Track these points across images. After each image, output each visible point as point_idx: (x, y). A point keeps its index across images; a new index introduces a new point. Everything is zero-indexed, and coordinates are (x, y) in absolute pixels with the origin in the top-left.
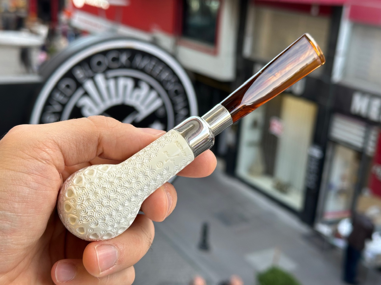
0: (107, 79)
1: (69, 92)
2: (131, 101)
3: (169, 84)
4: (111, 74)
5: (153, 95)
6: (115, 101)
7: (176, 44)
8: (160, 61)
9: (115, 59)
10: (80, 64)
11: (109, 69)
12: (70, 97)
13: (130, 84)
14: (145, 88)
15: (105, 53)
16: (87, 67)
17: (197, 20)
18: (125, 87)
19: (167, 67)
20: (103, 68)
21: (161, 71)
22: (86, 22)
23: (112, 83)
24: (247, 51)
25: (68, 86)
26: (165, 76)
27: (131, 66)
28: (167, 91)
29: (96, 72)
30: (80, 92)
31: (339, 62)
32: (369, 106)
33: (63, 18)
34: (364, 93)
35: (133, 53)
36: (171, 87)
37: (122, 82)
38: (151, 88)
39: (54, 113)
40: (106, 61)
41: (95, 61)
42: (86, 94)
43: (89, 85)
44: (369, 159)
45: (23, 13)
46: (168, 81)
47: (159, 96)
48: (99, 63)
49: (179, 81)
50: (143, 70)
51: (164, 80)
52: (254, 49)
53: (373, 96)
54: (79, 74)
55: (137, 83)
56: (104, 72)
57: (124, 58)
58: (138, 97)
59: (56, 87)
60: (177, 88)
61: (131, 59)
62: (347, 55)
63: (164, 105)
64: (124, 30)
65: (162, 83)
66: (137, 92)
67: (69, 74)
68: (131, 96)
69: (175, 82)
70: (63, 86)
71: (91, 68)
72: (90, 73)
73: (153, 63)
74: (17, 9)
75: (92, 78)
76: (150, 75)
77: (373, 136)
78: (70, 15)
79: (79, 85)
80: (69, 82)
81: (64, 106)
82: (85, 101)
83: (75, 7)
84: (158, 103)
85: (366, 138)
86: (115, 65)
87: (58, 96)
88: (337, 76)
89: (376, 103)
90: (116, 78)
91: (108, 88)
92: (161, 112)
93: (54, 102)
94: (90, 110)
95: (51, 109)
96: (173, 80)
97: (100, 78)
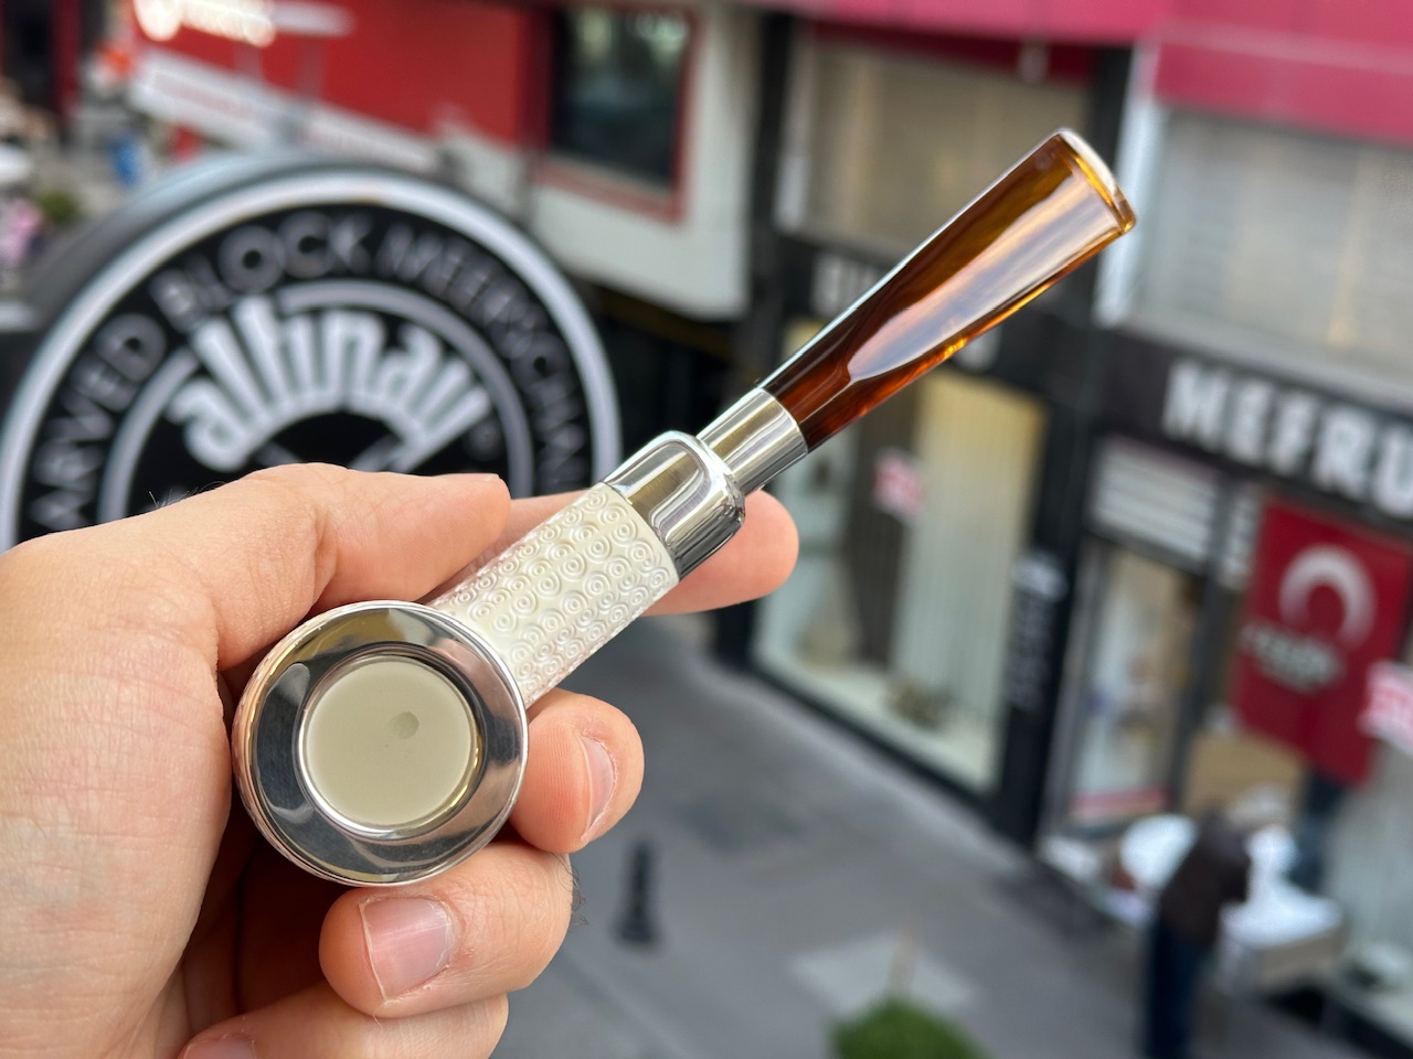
0: (281, 316)
1: (137, 365)
2: (374, 399)
3: (512, 335)
4: (297, 298)
5: (456, 375)
6: (315, 399)
7: (529, 180)
8: (479, 251)
9: (311, 245)
10: (177, 264)
11: (289, 279)
12: (142, 385)
13: (369, 335)
14: (425, 352)
15: (273, 221)
16: (205, 272)
17: (603, 91)
18: (351, 347)
19: (506, 272)
20: (268, 275)
21: (484, 287)
22: (185, 93)
23: (300, 333)
24: (792, 207)
25: (133, 345)
26: (500, 305)
27: (371, 269)
28: (507, 363)
29: (240, 293)
30: (180, 367)
32: (1229, 411)
33: (100, 76)
34: (1209, 363)
35: (380, 221)
36: (522, 347)
37: (338, 329)
38: (449, 350)
39: (82, 445)
40: (279, 250)
41: (237, 250)
42: (203, 372)
43: (214, 342)
44: (1230, 599)
46: (510, 326)
47: (477, 379)
48: (253, 260)
49: (550, 326)
50: (416, 286)
51: (495, 322)
52: (817, 199)
53: (1241, 372)
54: (178, 298)
55: (394, 333)
56: (271, 292)
57: (346, 241)
58: (398, 384)
59: (89, 349)
60: (544, 349)
61: (372, 243)
63: (494, 414)
64: (334, 129)
65: (486, 332)
66: (394, 367)
67: (139, 300)
68: (372, 382)
69: (537, 328)
70: (115, 342)
71: (220, 276)
72: (218, 294)
73: (455, 258)
75: (226, 315)
76: (447, 303)
77: (1244, 519)
78: (124, 65)
79: (177, 339)
80: (137, 327)
81: (118, 418)
83: (142, 38)
84: (473, 407)
85: (1219, 525)
86: (313, 264)
87: (97, 383)
88: (1114, 302)
89: (1255, 397)
90: (316, 313)
92: (485, 439)
93: (80, 405)
94: (220, 433)
95: (70, 431)
96: (529, 323)
97: (254, 316)
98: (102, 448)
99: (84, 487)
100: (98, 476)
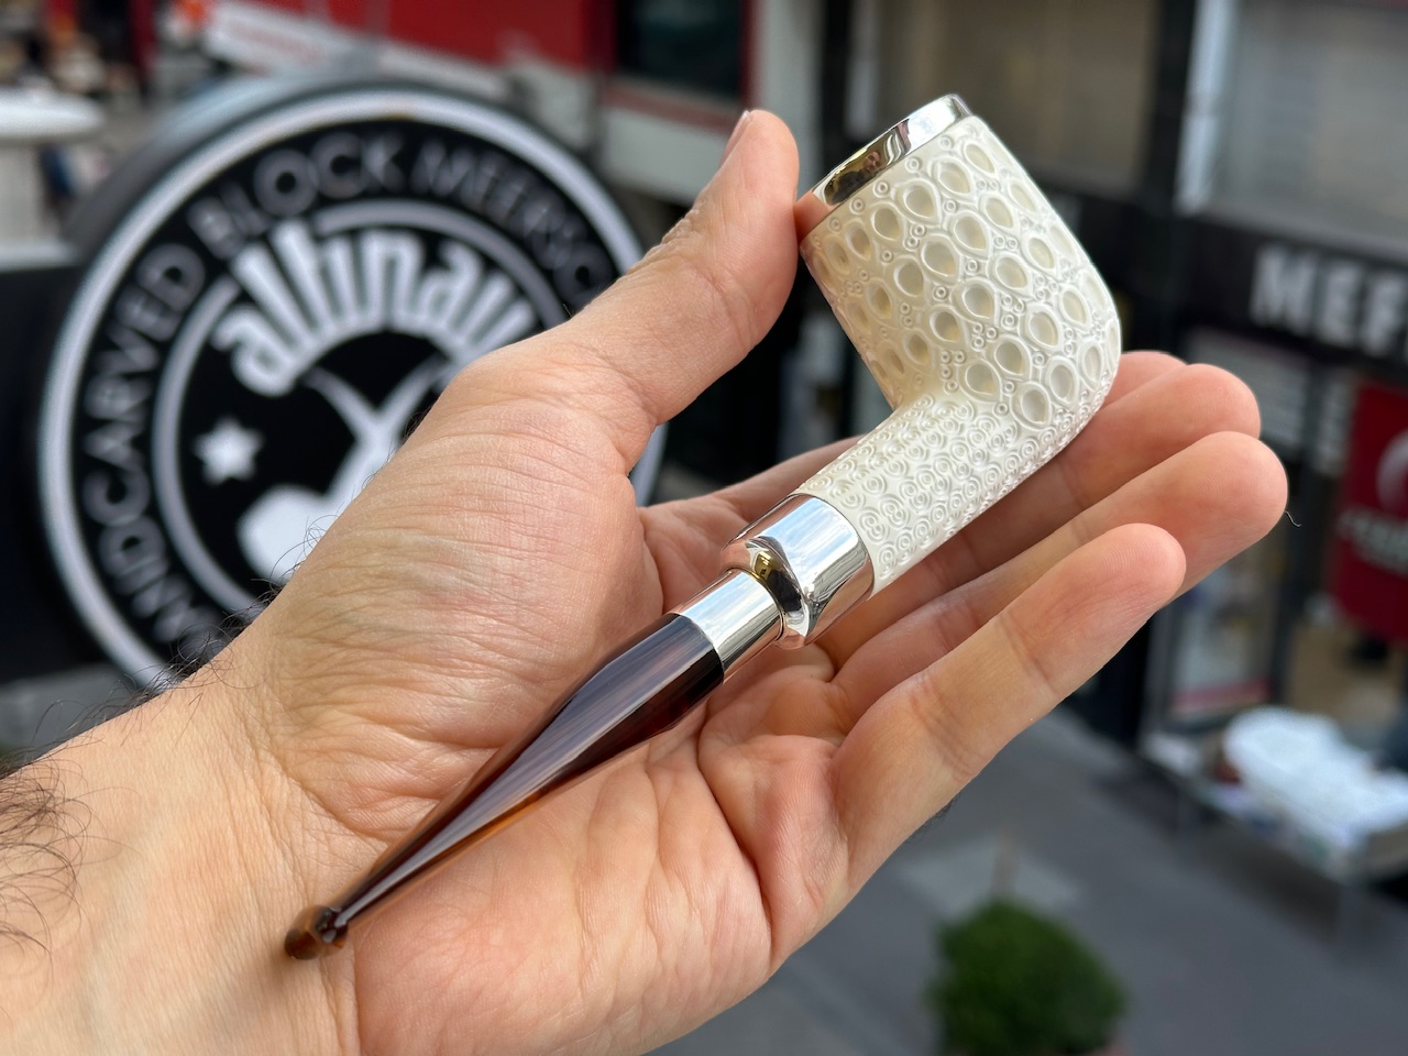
0: (319, 240)
1: (179, 295)
2: (417, 318)
3: (552, 247)
4: (333, 220)
5: (497, 290)
6: (357, 321)
7: (599, 103)
8: (516, 163)
9: (344, 166)
11: (324, 202)
12: (186, 314)
13: (408, 254)
14: (465, 268)
15: (304, 142)
16: (238, 198)
17: (670, 9)
18: (391, 266)
19: (543, 184)
20: (302, 199)
21: (522, 199)
22: (257, 37)
23: (339, 255)
24: (862, 114)
25: (174, 275)
26: (538, 217)
27: (406, 188)
28: (549, 275)
29: (277, 218)
30: (222, 295)
31: (1200, 137)
32: (1317, 294)
33: (176, 25)
34: (1295, 247)
35: (412, 136)
36: (563, 259)
37: (376, 249)
38: (489, 265)
39: (130, 377)
40: (312, 173)
41: (270, 174)
42: (246, 299)
43: (254, 268)
46: (548, 237)
47: (520, 292)
48: (287, 183)
49: (591, 236)
50: (452, 202)
51: (534, 232)
54: (214, 226)
55: (434, 250)
56: (308, 216)
57: (378, 159)
58: (440, 301)
59: (130, 280)
60: (586, 258)
61: (405, 161)
64: (399, 59)
66: (434, 285)
67: (177, 229)
68: (414, 301)
69: (576, 241)
70: (154, 273)
71: (255, 202)
72: (255, 222)
73: (490, 170)
75: (265, 241)
76: (483, 218)
78: (198, 14)
79: (217, 267)
80: (175, 257)
81: (164, 349)
82: (245, 327)
84: (517, 320)
85: (1311, 413)
86: (349, 186)
87: (139, 314)
88: (1194, 190)
90: (353, 235)
91: (325, 274)
93: (124, 337)
94: (266, 359)
95: (116, 363)
96: (569, 232)
97: (292, 240)
98: (151, 380)
99: (134, 418)
100: (150, 407)
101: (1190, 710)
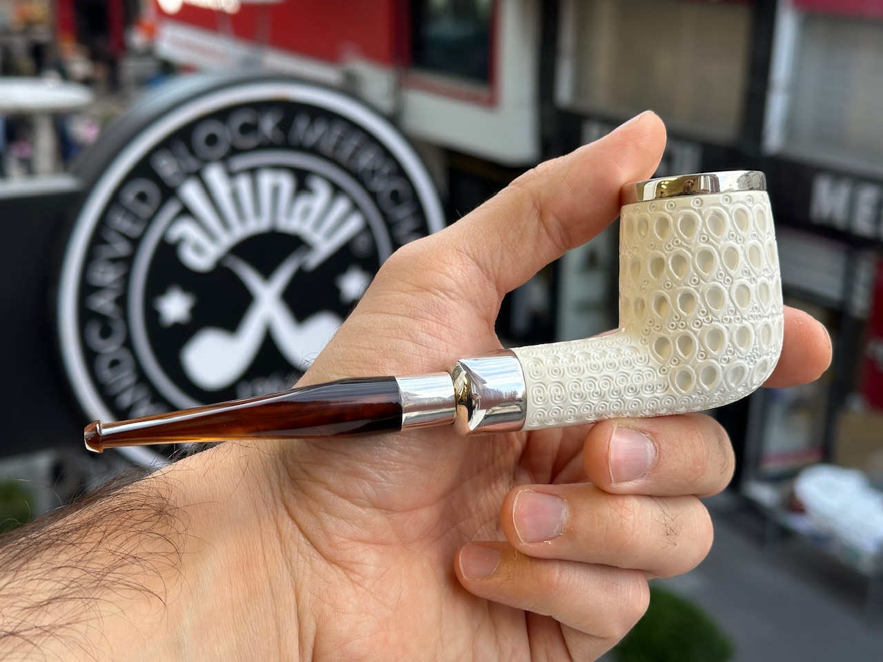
0: (231, 175)
1: (145, 210)
2: (292, 223)
3: (376, 179)
4: (240, 163)
5: (342, 206)
6: (255, 225)
7: (400, 87)
8: (354, 126)
9: (247, 129)
10: (166, 144)
11: (235, 151)
12: (150, 221)
13: (286, 183)
14: (322, 192)
16: (182, 149)
17: (444, 28)
18: (276, 191)
19: (371, 139)
20: (222, 149)
21: (357, 149)
22: (188, 46)
23: (244, 184)
24: (564, 93)
25: (142, 197)
26: (367, 160)
27: (286, 143)
28: (373, 195)
29: (206, 162)
30: (172, 209)
31: (777, 106)
32: (852, 205)
33: (137, 39)
34: (838, 175)
35: (289, 110)
36: (382, 185)
37: (267, 180)
38: (337, 190)
39: (114, 260)
40: (228, 133)
41: (201, 135)
42: (186, 212)
43: (191, 193)
44: (858, 324)
45: (42, 34)
46: (374, 172)
47: (355, 207)
48: (212, 140)
49: (400, 172)
50: (314, 151)
51: (365, 170)
52: (579, 87)
53: (859, 179)
54: (167, 166)
55: (302, 183)
56: (225, 160)
57: (268, 125)
58: (306, 213)
59: (115, 200)
60: (397, 185)
61: (285, 126)
62: (794, 88)
63: (367, 228)
64: (276, 61)
66: (302, 203)
67: (144, 169)
68: (290, 213)
70: (130, 196)
71: (192, 152)
72: (193, 164)
73: (337, 131)
74: (29, 25)
75: (198, 175)
76: (333, 161)
77: (865, 272)
78: (151, 32)
79: (169, 192)
80: (143, 186)
81: (136, 243)
82: (185, 229)
83: (161, 13)
84: (354, 224)
85: (849, 277)
86: (250, 141)
87: (120, 221)
88: (774, 140)
89: (868, 195)
90: (253, 172)
91: (235, 196)
92: (362, 245)
93: (111, 236)
94: (198, 249)
95: (106, 252)
96: (386, 169)
97: (215, 175)
98: (128, 262)
99: (117, 286)
100: (126, 279)
101: (772, 466)
